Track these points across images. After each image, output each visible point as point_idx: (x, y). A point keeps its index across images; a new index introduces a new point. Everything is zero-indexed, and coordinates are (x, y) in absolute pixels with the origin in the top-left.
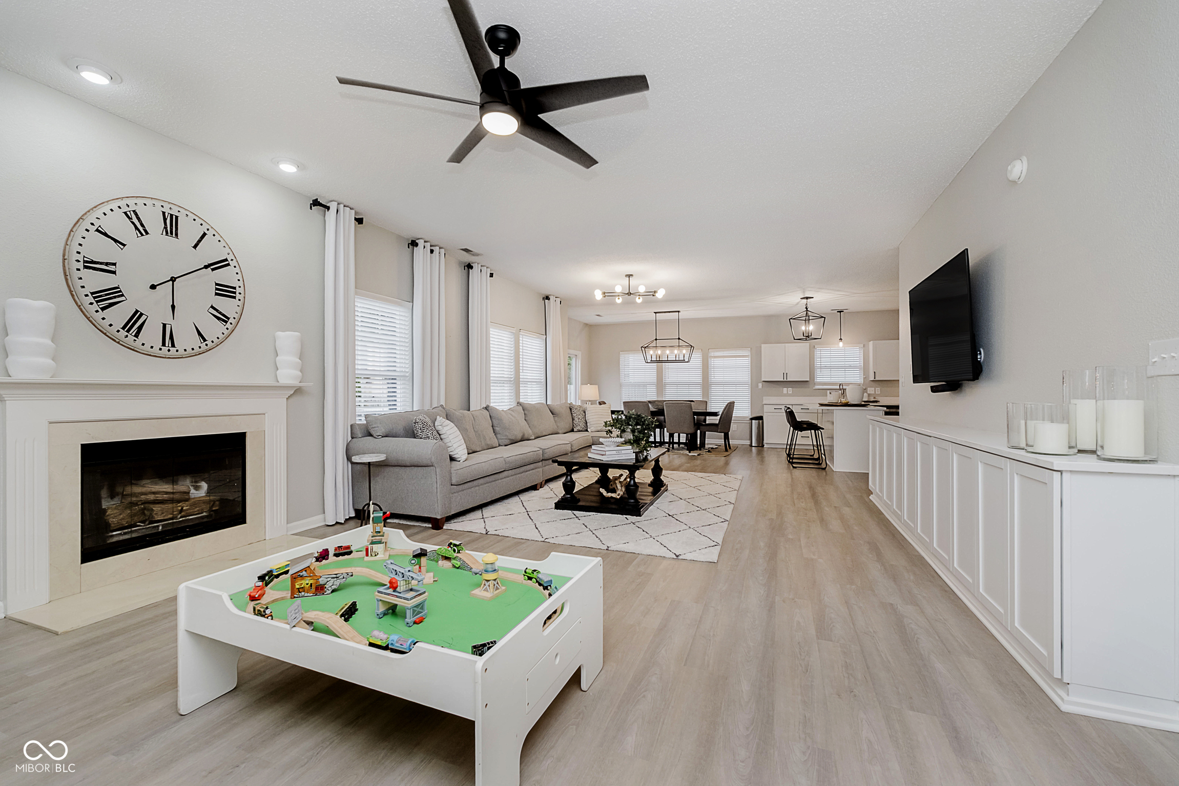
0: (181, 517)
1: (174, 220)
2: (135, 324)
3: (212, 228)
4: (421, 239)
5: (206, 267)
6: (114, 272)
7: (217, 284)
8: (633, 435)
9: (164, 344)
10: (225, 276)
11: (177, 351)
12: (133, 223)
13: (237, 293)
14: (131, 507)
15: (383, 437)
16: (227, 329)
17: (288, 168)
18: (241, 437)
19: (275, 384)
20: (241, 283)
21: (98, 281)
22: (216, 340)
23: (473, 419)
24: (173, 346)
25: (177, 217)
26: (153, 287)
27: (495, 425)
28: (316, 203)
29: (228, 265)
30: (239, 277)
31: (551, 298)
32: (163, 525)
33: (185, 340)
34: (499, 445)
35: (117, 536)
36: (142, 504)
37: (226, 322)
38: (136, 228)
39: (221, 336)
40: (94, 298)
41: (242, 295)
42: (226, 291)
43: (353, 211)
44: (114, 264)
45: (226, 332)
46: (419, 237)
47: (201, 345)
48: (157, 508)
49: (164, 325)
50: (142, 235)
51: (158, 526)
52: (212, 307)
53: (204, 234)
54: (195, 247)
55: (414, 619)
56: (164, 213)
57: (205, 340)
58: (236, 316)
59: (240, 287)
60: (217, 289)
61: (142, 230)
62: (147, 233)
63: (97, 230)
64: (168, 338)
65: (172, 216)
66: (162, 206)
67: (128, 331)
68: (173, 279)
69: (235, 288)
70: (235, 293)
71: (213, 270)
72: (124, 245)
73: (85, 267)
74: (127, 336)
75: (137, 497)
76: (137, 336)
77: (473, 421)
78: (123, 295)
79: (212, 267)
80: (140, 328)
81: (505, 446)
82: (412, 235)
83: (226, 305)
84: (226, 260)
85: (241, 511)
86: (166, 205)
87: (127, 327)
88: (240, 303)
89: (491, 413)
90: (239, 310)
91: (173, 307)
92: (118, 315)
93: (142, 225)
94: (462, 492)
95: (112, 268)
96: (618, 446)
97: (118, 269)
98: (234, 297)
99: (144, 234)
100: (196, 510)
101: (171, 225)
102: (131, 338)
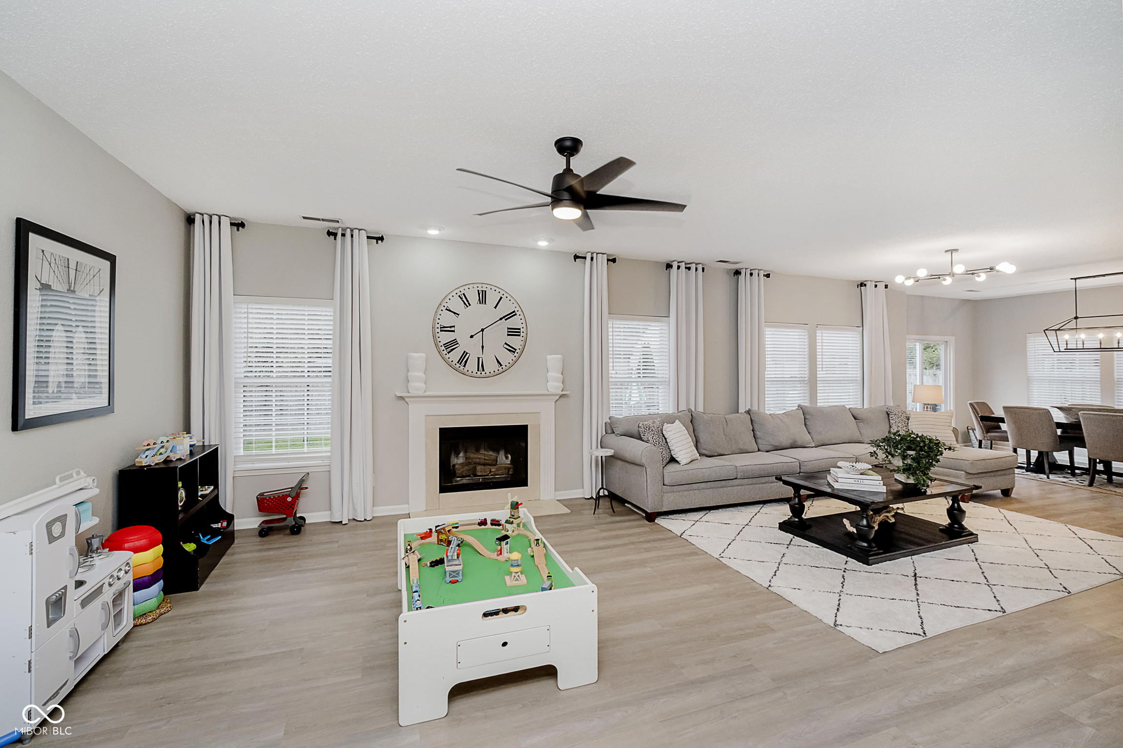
0: (491, 476)
1: (484, 293)
2: (463, 359)
3: (506, 292)
4: (674, 261)
5: (501, 319)
6: (454, 331)
7: (508, 329)
8: (903, 463)
9: (478, 370)
10: (514, 323)
11: (486, 373)
12: (463, 301)
13: (521, 332)
14: (469, 465)
15: (621, 435)
16: (515, 357)
17: (543, 244)
18: (525, 428)
19: (546, 392)
20: (524, 325)
21: (446, 337)
22: (508, 365)
23: (725, 422)
24: (483, 370)
25: (485, 291)
26: (472, 337)
27: (756, 430)
28: (576, 257)
29: (516, 314)
30: (523, 321)
31: (868, 284)
32: (482, 479)
33: (491, 366)
34: (759, 450)
35: (460, 481)
36: (474, 464)
37: (514, 352)
38: (465, 303)
39: (511, 362)
40: (445, 347)
41: (525, 332)
42: (514, 332)
43: (606, 255)
44: (454, 326)
45: (514, 359)
46: (673, 260)
47: (499, 369)
48: (479, 468)
49: (479, 358)
50: (467, 306)
51: (480, 479)
52: (506, 344)
53: (501, 298)
54: (495, 307)
55: (451, 579)
56: (478, 291)
57: (501, 365)
58: (521, 347)
59: (523, 328)
60: (508, 332)
61: (467, 304)
62: (470, 305)
63: (447, 309)
64: (481, 366)
65: (483, 291)
66: (478, 287)
67: (460, 364)
68: (482, 330)
69: (519, 329)
70: (520, 332)
71: (506, 320)
72: (458, 315)
73: (441, 331)
74: (460, 367)
75: (471, 459)
76: (464, 366)
77: (725, 426)
78: (458, 344)
79: (505, 318)
80: (466, 362)
81: (767, 452)
82: (667, 258)
83: (515, 342)
84: (514, 312)
85: (524, 476)
86: (480, 286)
87: (460, 362)
88: (523, 339)
89: (752, 417)
90: (522, 343)
91: (483, 347)
92: (456, 355)
93: (467, 301)
94: (678, 493)
95: (453, 329)
96: (861, 474)
97: (455, 329)
98: (519, 335)
99: (468, 305)
100: (500, 472)
101: (482, 297)
102: (462, 367)
